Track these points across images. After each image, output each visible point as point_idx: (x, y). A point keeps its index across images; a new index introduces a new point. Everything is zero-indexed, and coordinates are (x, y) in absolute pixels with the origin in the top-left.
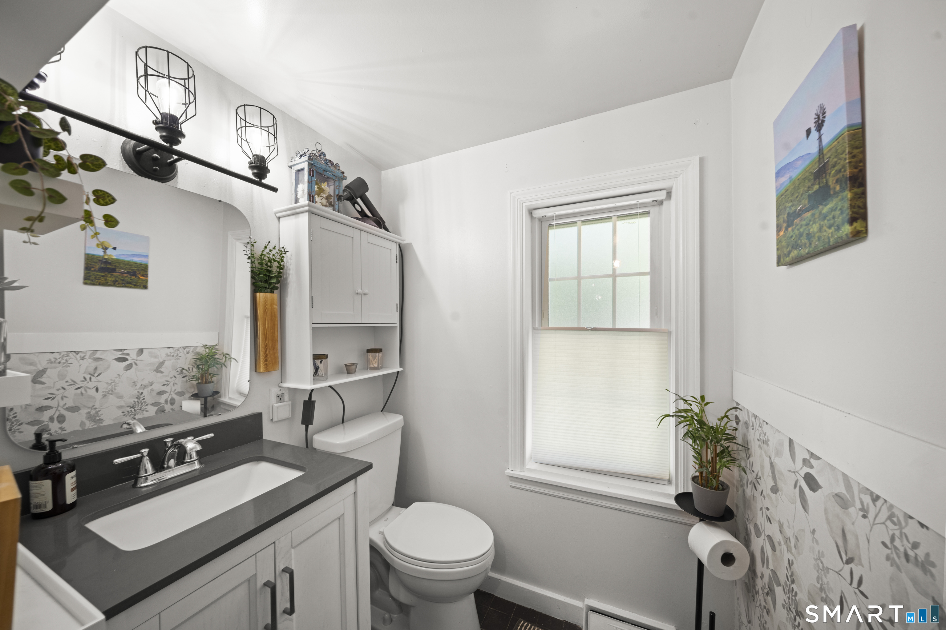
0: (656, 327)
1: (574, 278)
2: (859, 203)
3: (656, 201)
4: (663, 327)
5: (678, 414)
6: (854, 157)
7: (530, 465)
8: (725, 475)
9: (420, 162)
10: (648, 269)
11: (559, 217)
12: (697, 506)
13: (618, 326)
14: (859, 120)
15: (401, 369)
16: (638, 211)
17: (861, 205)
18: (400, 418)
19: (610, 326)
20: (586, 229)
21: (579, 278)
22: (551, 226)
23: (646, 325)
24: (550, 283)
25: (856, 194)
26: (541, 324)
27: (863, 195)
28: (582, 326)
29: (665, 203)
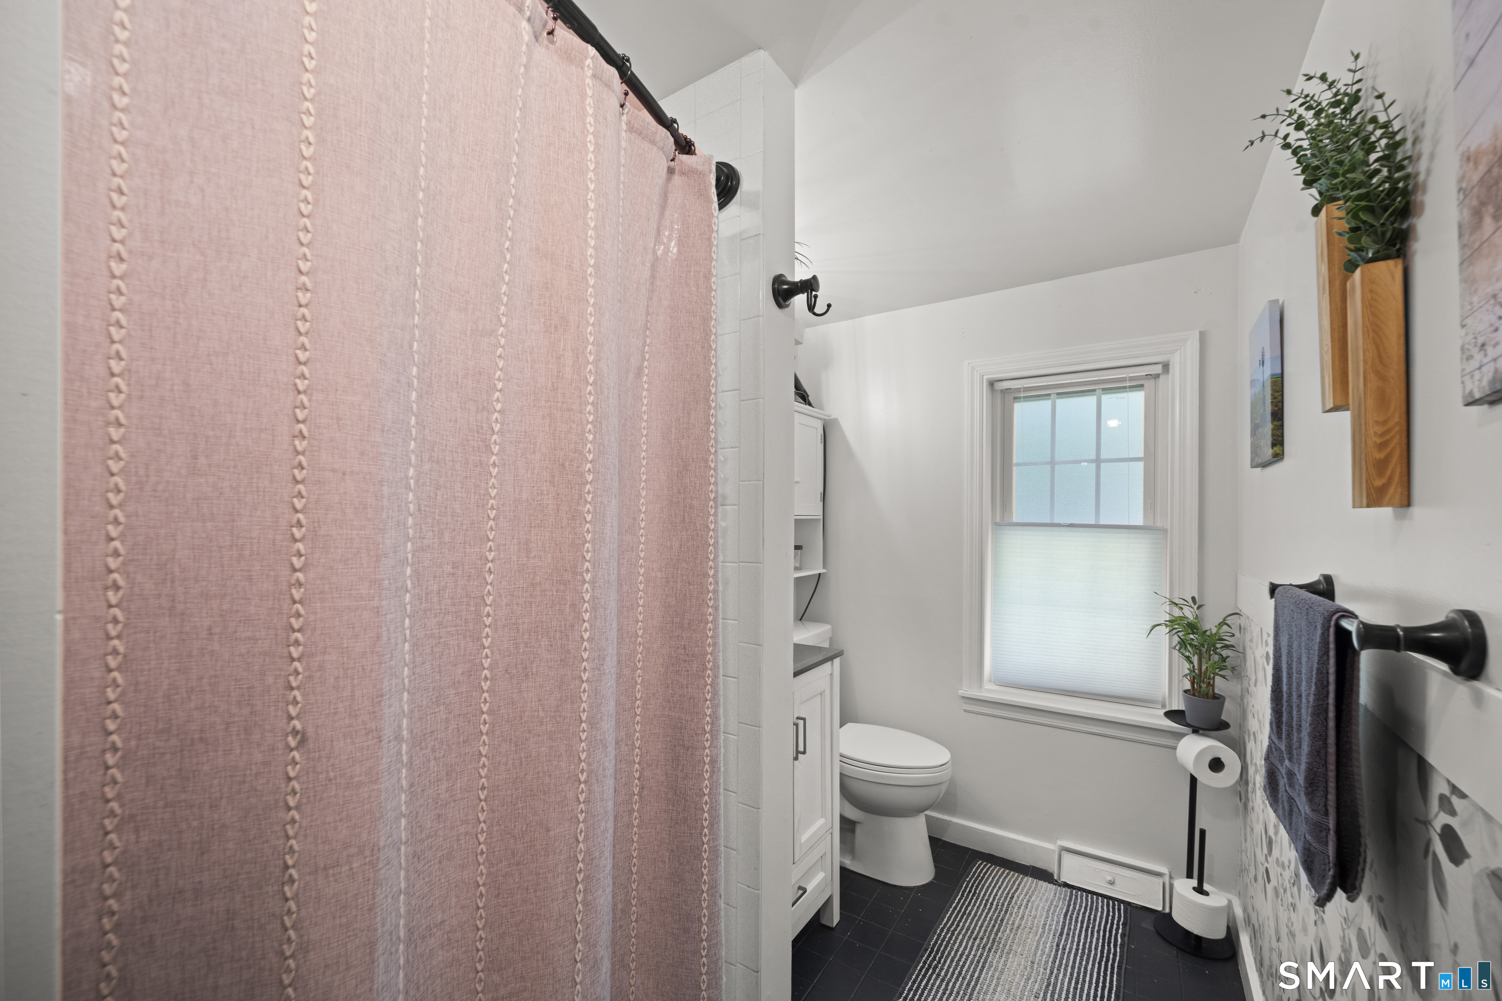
0: (1150, 523)
1: (1046, 463)
2: (1278, 433)
3: (1151, 375)
4: (1159, 524)
5: (1172, 622)
6: (1275, 398)
7: (987, 686)
8: (1220, 685)
9: (850, 321)
10: (1142, 455)
11: (1026, 389)
12: (1188, 720)
13: (1102, 522)
14: (1279, 371)
15: (824, 571)
16: (1128, 384)
17: (1279, 434)
18: (828, 627)
19: (1093, 523)
20: (1063, 404)
21: (1052, 463)
22: (1016, 399)
23: (1139, 521)
24: (1014, 468)
25: (1276, 426)
26: (1003, 518)
27: (1282, 426)
28: (1055, 522)
29: (1161, 376)
